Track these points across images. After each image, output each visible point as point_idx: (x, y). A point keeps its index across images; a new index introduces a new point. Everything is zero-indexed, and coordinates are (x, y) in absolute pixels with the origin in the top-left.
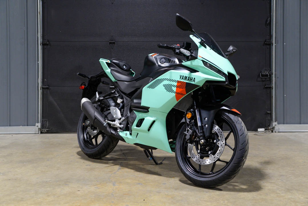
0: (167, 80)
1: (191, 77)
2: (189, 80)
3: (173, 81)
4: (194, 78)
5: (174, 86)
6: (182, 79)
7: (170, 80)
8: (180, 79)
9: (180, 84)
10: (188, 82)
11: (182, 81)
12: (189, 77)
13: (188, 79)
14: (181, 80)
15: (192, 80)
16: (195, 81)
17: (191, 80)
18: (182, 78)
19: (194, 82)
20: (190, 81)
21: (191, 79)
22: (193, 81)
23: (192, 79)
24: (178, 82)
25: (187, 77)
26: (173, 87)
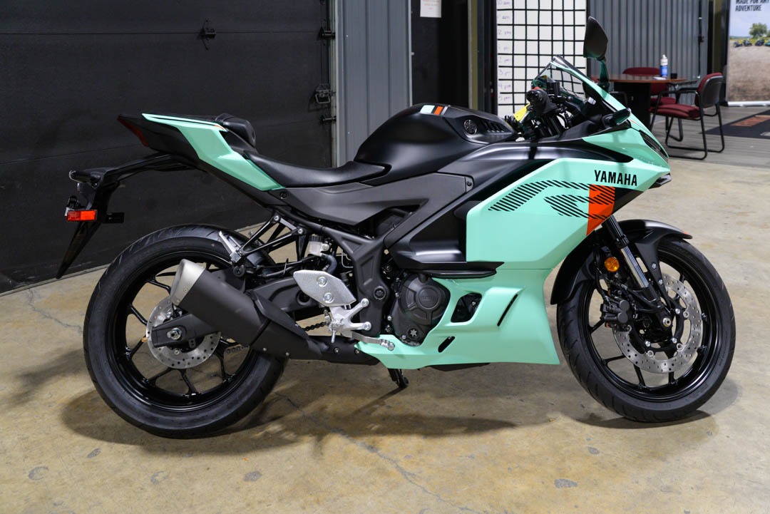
0: (557, 184)
1: (626, 175)
2: (621, 181)
3: (575, 186)
4: (635, 176)
5: (581, 199)
6: (604, 180)
7: (566, 185)
8: (597, 180)
9: (598, 193)
10: (619, 185)
11: (603, 184)
12: (620, 175)
13: (619, 180)
14: (599, 183)
15: (629, 179)
16: (636, 182)
17: (627, 181)
18: (602, 178)
19: (634, 184)
20: (625, 183)
21: (626, 179)
22: (633, 182)
23: (628, 177)
24: (592, 188)
25: (615, 174)
26: (578, 203)
